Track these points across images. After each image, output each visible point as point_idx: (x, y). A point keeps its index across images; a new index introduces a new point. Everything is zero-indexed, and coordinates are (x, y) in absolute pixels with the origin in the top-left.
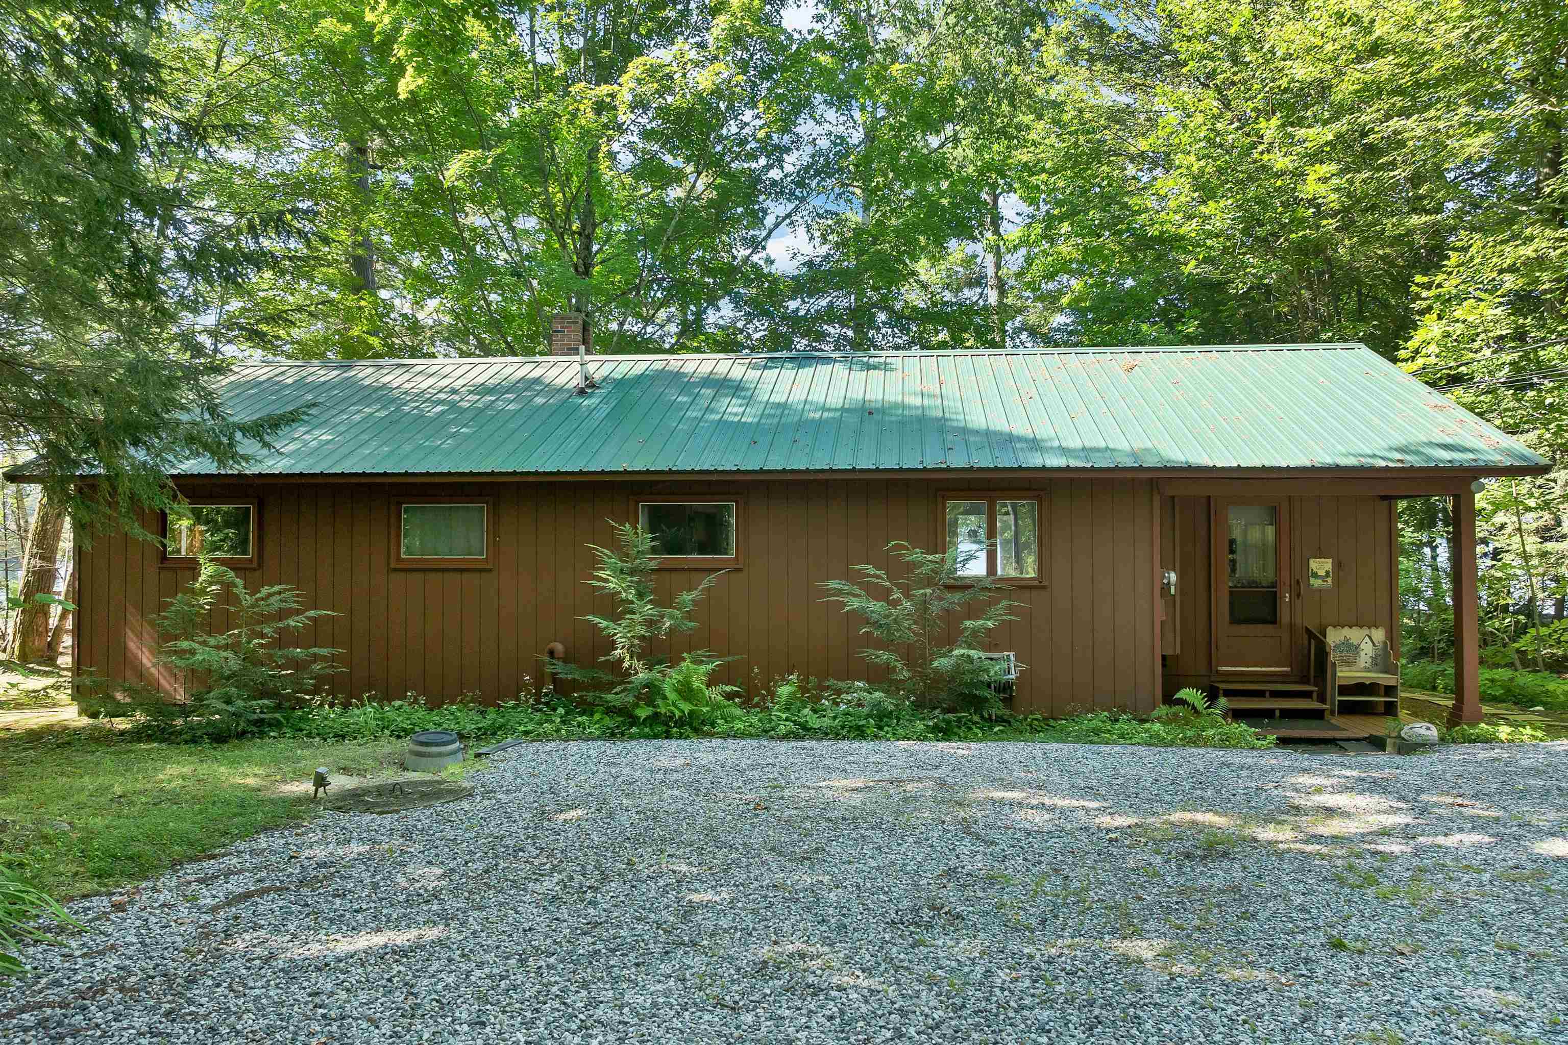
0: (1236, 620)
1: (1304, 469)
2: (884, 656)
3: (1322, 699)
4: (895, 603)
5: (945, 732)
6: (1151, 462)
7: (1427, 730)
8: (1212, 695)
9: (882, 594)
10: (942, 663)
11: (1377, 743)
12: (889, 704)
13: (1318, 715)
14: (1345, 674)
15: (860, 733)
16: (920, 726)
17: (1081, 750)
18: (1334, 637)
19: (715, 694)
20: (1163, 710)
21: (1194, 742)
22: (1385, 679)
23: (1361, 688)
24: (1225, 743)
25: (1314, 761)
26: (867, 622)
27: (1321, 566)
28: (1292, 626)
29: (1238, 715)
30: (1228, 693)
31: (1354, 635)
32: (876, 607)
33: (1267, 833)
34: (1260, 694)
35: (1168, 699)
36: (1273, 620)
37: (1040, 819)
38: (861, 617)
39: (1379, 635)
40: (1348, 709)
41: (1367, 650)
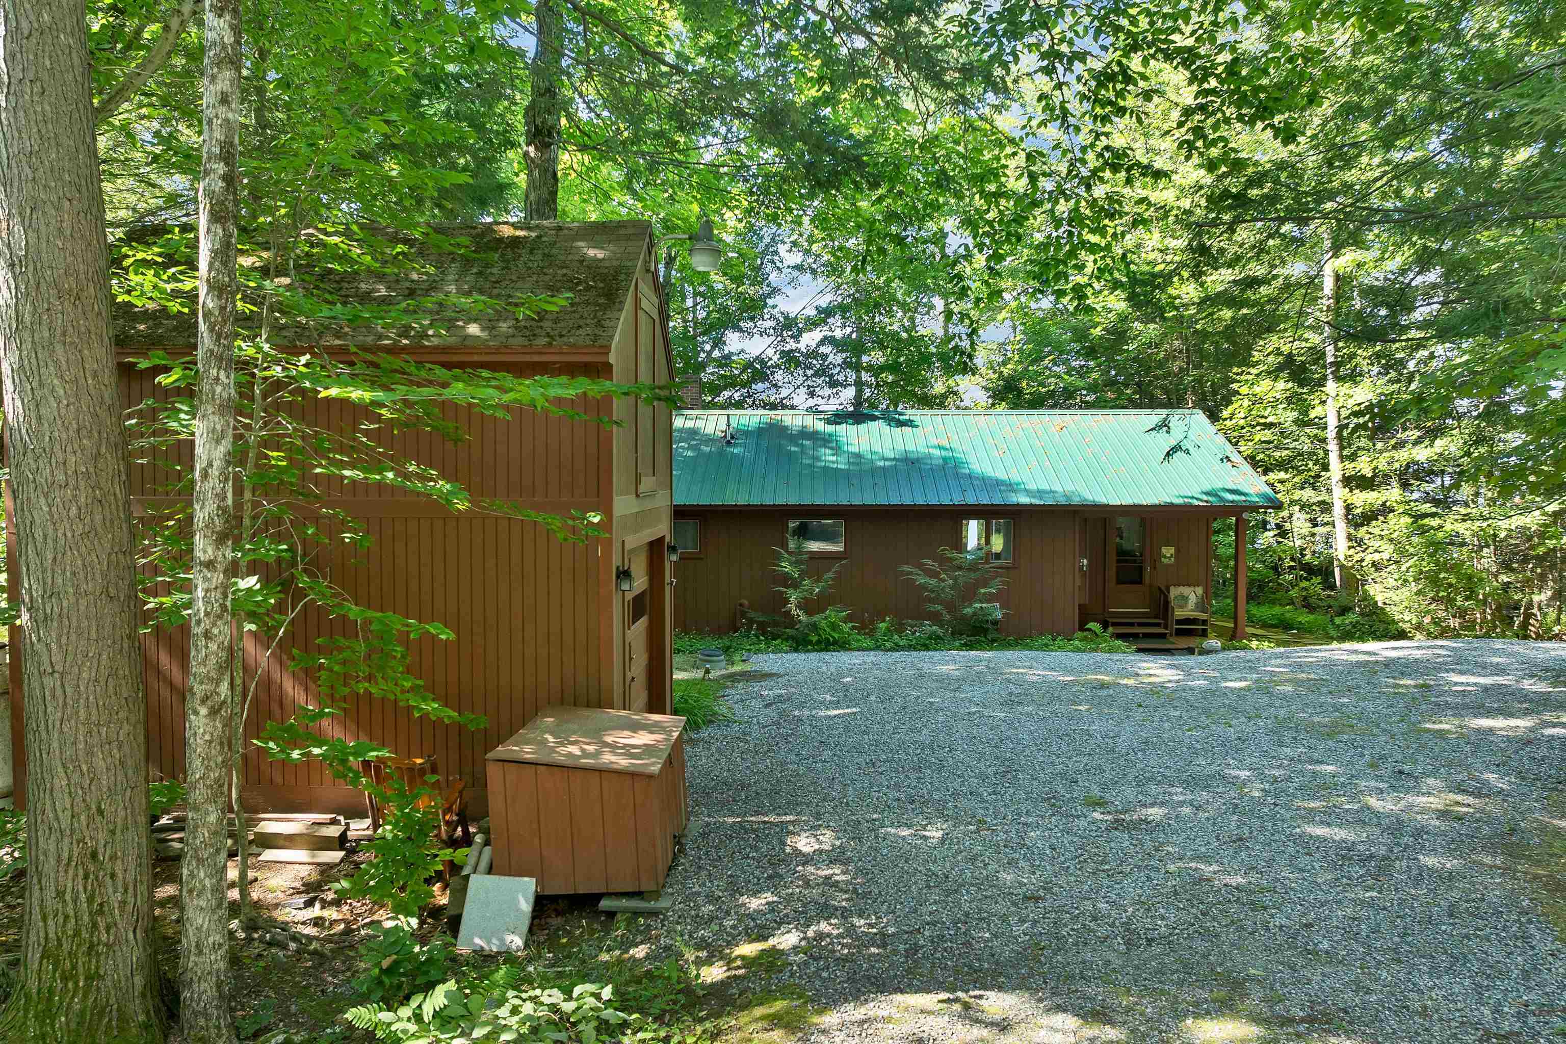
0: (1119, 582)
1: (1155, 506)
2: (938, 607)
3: (1166, 628)
4: (943, 581)
5: (969, 646)
6: (1076, 501)
7: (1215, 643)
8: (1105, 626)
9: (934, 574)
10: (968, 611)
11: (1190, 651)
12: (940, 632)
13: (1163, 636)
14: (1179, 613)
15: (926, 648)
16: (957, 643)
17: (1041, 654)
18: (1174, 592)
19: (846, 628)
20: (1079, 634)
21: (1095, 650)
22: (1203, 616)
23: (1188, 621)
24: (1111, 650)
25: (1151, 658)
26: (926, 589)
27: (1168, 551)
28: (1151, 586)
29: (1119, 636)
30: (1114, 624)
31: (1186, 590)
32: (933, 582)
33: (1125, 681)
34: (1132, 624)
35: (1082, 628)
36: (1140, 581)
37: (1035, 678)
38: (923, 587)
39: (1200, 590)
40: (1179, 633)
41: (1193, 599)
